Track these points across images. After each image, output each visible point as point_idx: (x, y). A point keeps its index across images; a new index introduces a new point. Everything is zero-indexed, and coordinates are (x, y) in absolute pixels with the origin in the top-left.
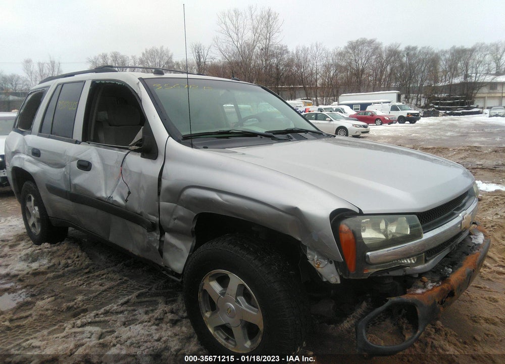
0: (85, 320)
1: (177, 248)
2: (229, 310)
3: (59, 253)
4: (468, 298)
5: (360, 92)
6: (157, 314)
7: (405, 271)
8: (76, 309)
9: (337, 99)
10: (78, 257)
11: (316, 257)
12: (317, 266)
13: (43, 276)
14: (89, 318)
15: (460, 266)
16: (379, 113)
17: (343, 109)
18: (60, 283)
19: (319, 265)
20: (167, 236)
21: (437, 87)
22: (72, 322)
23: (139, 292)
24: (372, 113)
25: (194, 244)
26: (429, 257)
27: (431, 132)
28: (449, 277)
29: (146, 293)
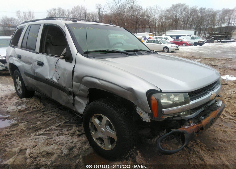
0: (40, 133)
1: (81, 103)
2: (102, 131)
3: (30, 102)
4: (214, 130)
5: (176, 30)
6: (72, 131)
7: (181, 118)
8: (37, 128)
9: (165, 33)
10: (39, 105)
11: (140, 110)
12: (140, 114)
13: (23, 113)
14: (42, 132)
15: (208, 116)
16: (185, 40)
17: (168, 38)
18: (30, 116)
19: (141, 114)
20: (77, 98)
21: (214, 28)
22: (34, 133)
23: (65, 121)
24: (181, 40)
25: (88, 102)
26: (193, 112)
27: (209, 51)
28: (202, 121)
29: (68, 122)
